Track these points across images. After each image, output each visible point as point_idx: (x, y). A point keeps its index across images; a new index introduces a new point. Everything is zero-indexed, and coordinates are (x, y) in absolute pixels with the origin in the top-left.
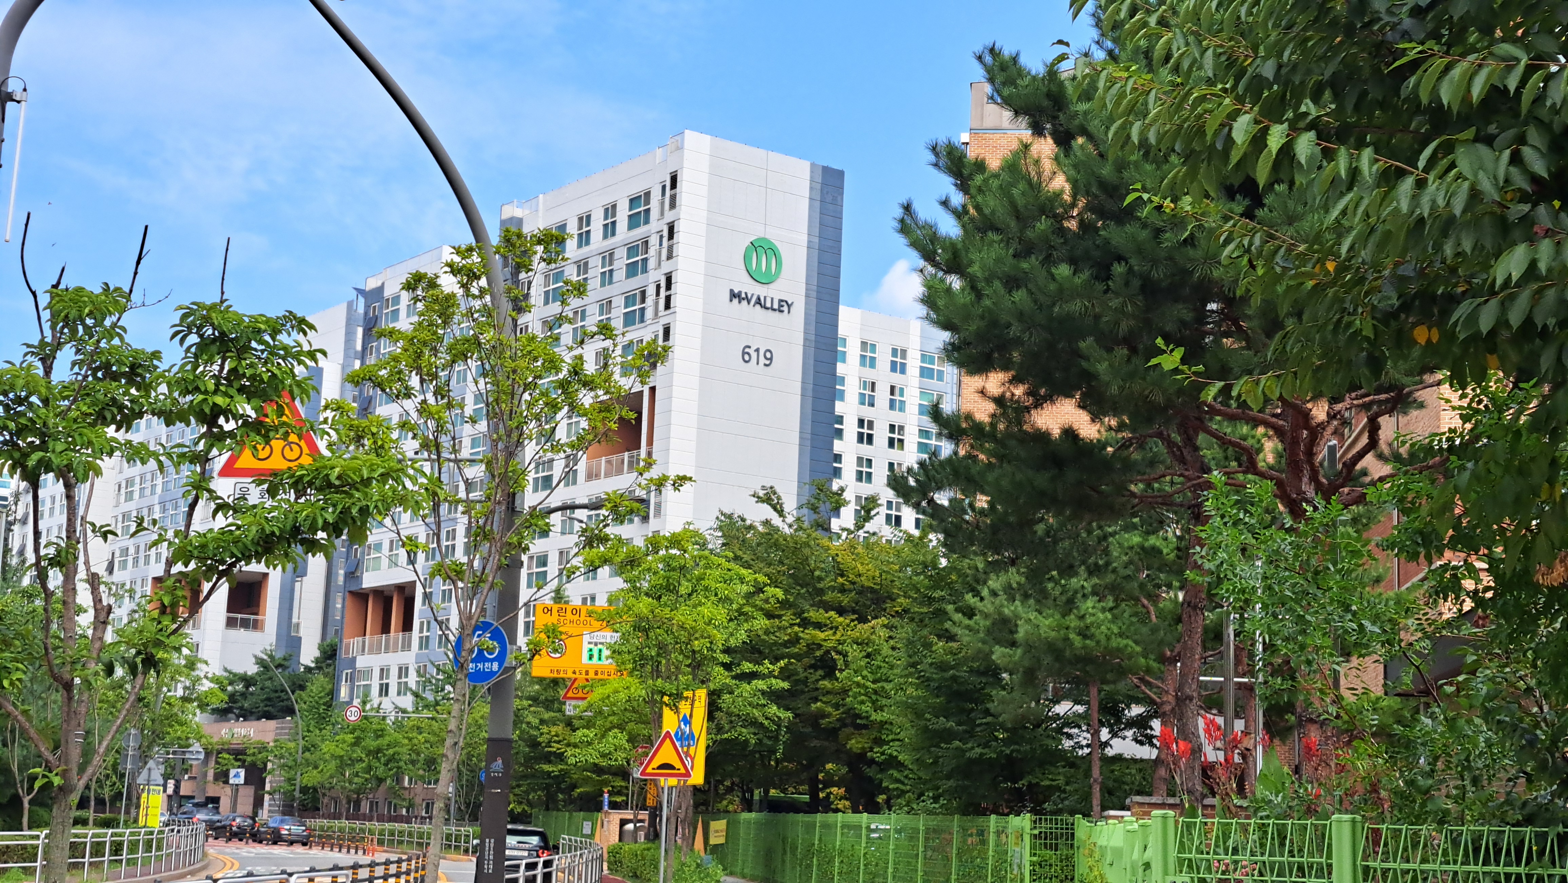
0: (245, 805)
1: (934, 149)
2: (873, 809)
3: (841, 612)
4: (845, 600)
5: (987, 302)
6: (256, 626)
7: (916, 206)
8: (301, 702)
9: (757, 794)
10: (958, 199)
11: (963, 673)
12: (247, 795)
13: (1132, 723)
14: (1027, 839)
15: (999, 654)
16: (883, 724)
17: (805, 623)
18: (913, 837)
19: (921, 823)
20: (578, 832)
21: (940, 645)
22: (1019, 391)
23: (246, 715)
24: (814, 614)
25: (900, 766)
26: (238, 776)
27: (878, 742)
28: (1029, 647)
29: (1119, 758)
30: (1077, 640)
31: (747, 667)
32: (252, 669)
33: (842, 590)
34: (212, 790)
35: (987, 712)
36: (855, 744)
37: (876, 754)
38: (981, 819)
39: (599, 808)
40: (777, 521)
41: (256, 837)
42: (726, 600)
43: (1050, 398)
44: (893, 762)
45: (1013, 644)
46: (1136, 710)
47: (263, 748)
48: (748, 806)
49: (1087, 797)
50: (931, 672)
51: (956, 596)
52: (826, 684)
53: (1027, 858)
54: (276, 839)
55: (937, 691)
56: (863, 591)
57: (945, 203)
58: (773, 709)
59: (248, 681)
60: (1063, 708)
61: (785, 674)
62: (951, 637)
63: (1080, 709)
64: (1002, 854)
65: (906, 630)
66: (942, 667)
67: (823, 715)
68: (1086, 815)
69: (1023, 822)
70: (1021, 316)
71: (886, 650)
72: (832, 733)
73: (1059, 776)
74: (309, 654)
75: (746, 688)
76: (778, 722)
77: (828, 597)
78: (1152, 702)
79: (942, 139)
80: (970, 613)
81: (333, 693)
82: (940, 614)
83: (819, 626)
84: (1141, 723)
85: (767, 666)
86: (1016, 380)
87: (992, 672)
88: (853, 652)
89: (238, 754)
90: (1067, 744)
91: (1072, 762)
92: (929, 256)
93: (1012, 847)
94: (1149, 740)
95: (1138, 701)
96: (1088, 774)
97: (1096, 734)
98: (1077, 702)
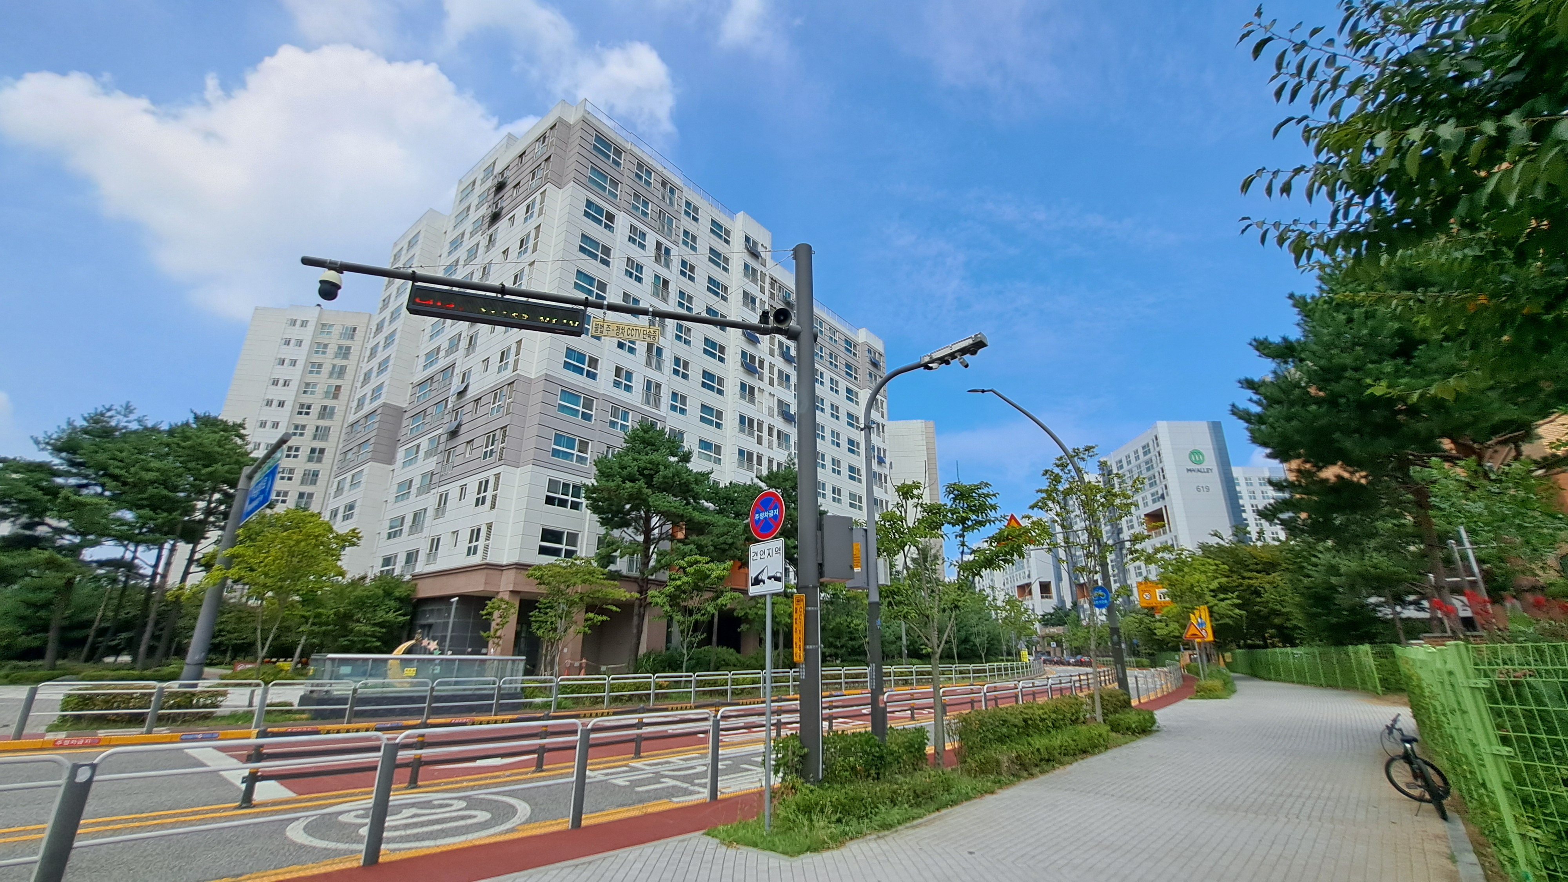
0: (1059, 654)
1: (1240, 382)
2: (1293, 645)
3: (1258, 572)
4: (1259, 567)
5: (1279, 429)
6: (1051, 597)
7: (1237, 404)
8: (1069, 620)
9: (1242, 642)
10: (1255, 397)
11: (1319, 590)
12: (1058, 650)
13: (1411, 603)
14: (1370, 655)
15: (1334, 580)
16: (1287, 613)
17: (1244, 578)
18: (1314, 656)
19: (1316, 650)
20: (1174, 659)
21: (1306, 581)
22: (1308, 466)
23: (1053, 625)
24: (1246, 574)
25: (1300, 629)
26: (1053, 644)
27: (1289, 620)
28: (1348, 575)
29: (1409, 619)
30: (1372, 570)
31: (1222, 596)
32: (1052, 611)
33: (1256, 564)
34: (1048, 649)
35: (1335, 604)
36: (1277, 621)
37: (1288, 624)
38: (1345, 648)
39: (1179, 650)
40: (1222, 542)
41: (1063, 664)
42: (1205, 572)
43: (1325, 466)
44: (1296, 627)
45: (1340, 575)
46: (1412, 598)
47: (1059, 635)
48: (1239, 647)
49: (1397, 636)
50: (1303, 590)
51: (1307, 560)
52: (1258, 600)
53: (1372, 663)
54: (1069, 664)
55: (1310, 598)
56: (1265, 563)
57: (1251, 400)
58: (1237, 611)
59: (1051, 615)
60: (1373, 600)
61: (1238, 597)
62: (1309, 576)
63: (1382, 599)
64: (1359, 662)
65: (1288, 576)
66: (1308, 588)
67: (1260, 611)
68: (1399, 643)
69: (1366, 647)
70: (1298, 431)
71: (1281, 584)
72: (1266, 618)
73: (1380, 628)
74: (1069, 605)
75: (1223, 604)
76: (1241, 616)
77: (1251, 567)
78: (1420, 593)
79: (1242, 378)
80: (1316, 565)
81: (1079, 617)
82: (1303, 568)
83: (1249, 578)
84: (1416, 603)
85: (1230, 595)
86: (1306, 462)
87: (1333, 588)
88: (1267, 586)
89: (1052, 637)
90: (1380, 614)
91: (1385, 622)
92: (1248, 421)
93: (1364, 659)
94: (1423, 609)
95: (1411, 594)
96: (1395, 626)
97: (1393, 609)
98: (1380, 596)
